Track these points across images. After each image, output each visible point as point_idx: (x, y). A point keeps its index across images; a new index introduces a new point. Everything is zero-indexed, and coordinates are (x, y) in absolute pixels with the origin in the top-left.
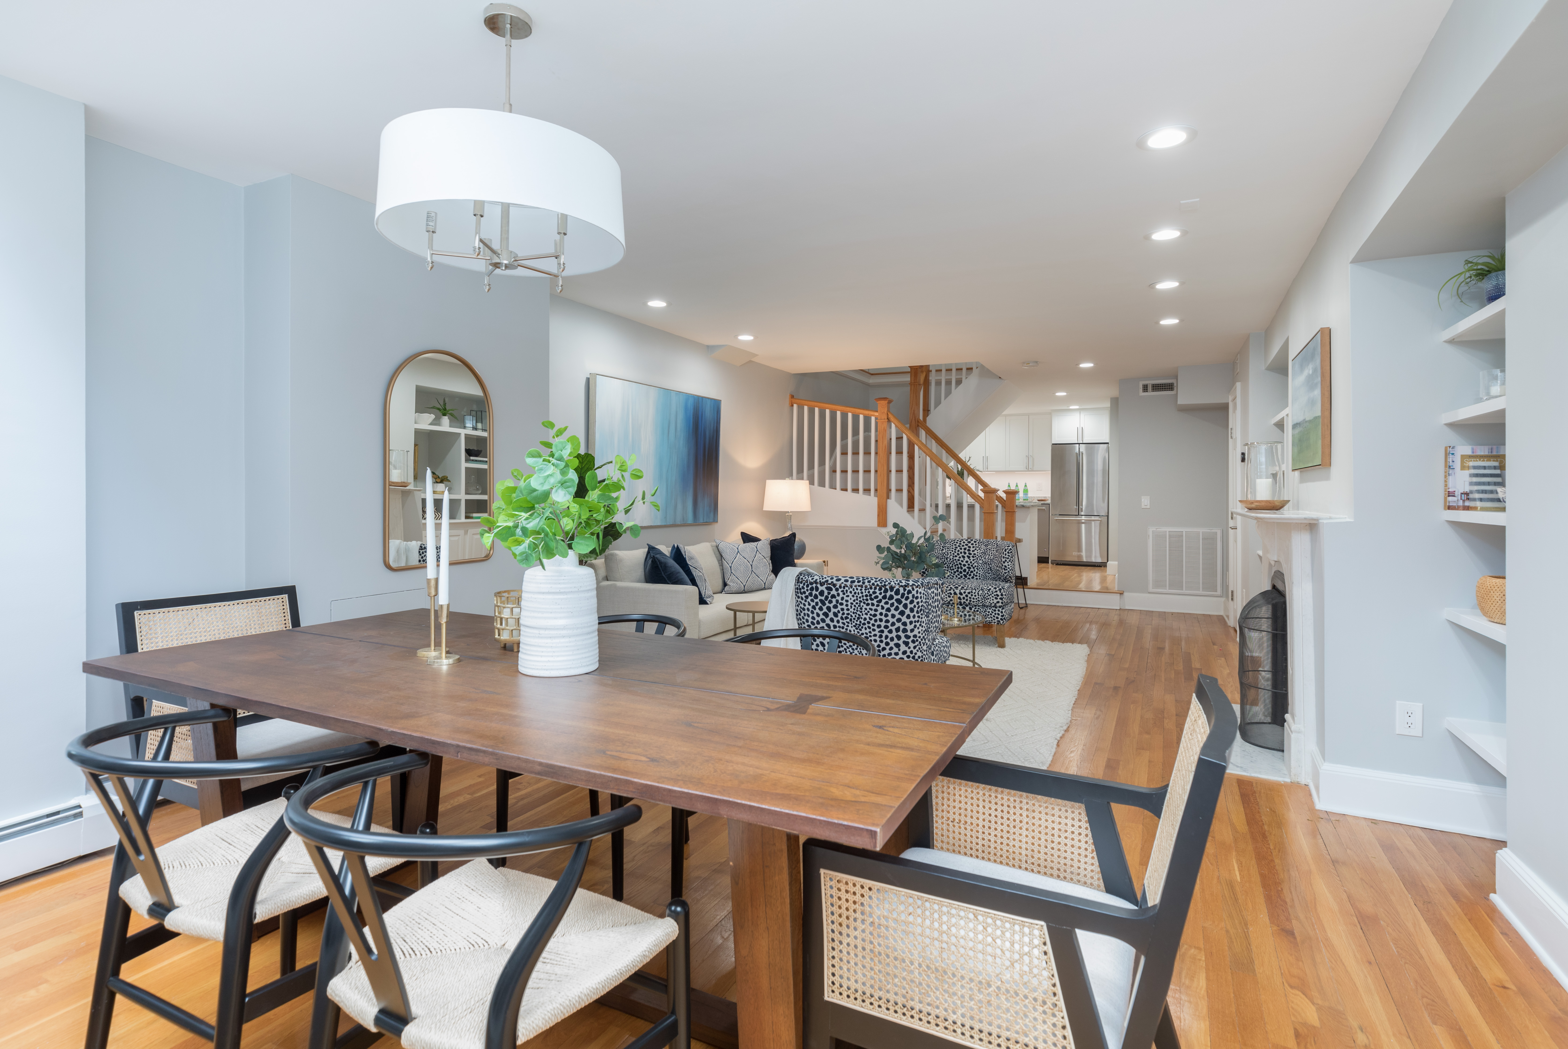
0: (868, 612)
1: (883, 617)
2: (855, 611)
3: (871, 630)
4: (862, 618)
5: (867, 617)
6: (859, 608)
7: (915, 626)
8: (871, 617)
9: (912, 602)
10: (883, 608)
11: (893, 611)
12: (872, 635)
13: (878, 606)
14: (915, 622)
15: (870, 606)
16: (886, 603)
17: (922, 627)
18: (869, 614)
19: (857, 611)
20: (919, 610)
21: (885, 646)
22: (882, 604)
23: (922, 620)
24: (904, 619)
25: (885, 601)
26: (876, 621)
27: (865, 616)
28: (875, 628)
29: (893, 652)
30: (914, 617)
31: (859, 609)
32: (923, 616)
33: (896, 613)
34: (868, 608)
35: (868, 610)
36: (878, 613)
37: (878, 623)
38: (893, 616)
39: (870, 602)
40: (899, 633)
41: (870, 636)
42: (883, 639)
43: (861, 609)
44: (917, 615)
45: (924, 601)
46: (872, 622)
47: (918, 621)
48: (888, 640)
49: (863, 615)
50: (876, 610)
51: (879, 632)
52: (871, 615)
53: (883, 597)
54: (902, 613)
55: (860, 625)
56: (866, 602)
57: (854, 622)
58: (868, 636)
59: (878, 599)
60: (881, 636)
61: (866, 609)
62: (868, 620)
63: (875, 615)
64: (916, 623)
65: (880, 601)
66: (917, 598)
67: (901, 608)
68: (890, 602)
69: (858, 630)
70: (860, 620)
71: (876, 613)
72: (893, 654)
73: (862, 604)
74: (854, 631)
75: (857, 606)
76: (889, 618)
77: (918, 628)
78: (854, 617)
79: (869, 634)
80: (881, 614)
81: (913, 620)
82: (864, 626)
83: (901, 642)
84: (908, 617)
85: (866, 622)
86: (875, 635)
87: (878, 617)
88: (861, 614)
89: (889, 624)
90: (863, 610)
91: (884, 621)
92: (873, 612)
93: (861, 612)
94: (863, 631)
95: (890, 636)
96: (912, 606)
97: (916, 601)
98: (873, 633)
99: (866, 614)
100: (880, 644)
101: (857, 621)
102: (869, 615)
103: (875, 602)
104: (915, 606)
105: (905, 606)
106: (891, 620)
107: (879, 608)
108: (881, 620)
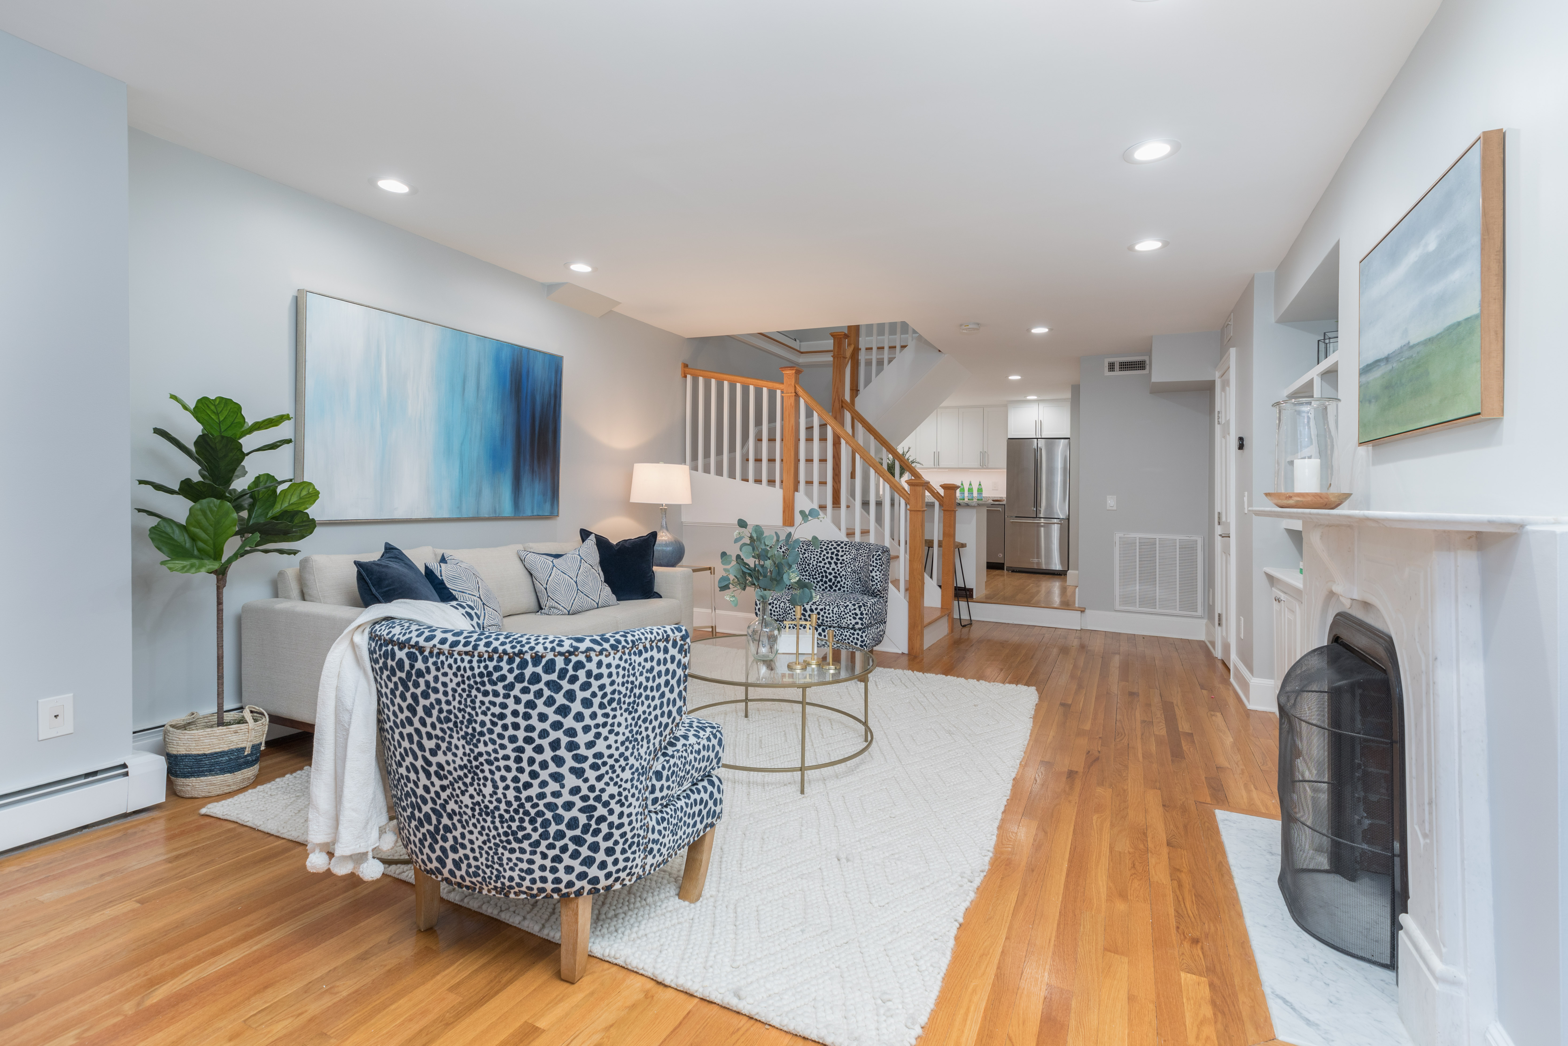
0: (489, 709)
1: (519, 720)
2: (462, 707)
3: (497, 747)
4: (476, 722)
5: (487, 719)
6: (469, 700)
7: (598, 735)
8: (495, 720)
9: (585, 686)
10: (517, 701)
11: (541, 708)
12: (500, 756)
13: (507, 696)
14: (597, 726)
15: (491, 697)
16: (525, 691)
17: (617, 734)
18: (489, 713)
19: (466, 706)
20: (605, 701)
21: (529, 780)
22: (516, 692)
23: (616, 721)
24: (569, 722)
25: (521, 685)
26: (505, 727)
27: (481, 718)
28: (505, 741)
29: (548, 790)
30: (594, 716)
31: (469, 703)
32: (618, 713)
33: (550, 711)
34: (486, 700)
35: (487, 705)
36: (508, 712)
37: (511, 732)
38: (543, 717)
39: (489, 687)
40: (558, 753)
41: (497, 759)
42: (524, 764)
43: (473, 702)
44: (600, 712)
45: (620, 680)
46: (498, 729)
47: (605, 725)
48: (536, 767)
49: (477, 715)
50: (504, 706)
51: (514, 750)
52: (493, 715)
53: (515, 678)
54: (563, 711)
55: (473, 736)
56: (482, 689)
57: (461, 729)
58: (492, 758)
59: (506, 682)
60: (518, 760)
61: (482, 703)
62: (489, 725)
63: (502, 716)
64: (600, 730)
65: (511, 687)
66: (599, 677)
67: (560, 699)
68: (534, 688)
69: (472, 747)
70: (474, 725)
71: (504, 711)
72: (549, 795)
73: (474, 692)
74: (464, 747)
75: (465, 695)
76: (534, 721)
77: (606, 738)
78: (461, 718)
79: (493, 755)
80: (515, 713)
81: (592, 723)
82: (482, 739)
83: (564, 770)
84: (579, 717)
85: (485, 730)
86: (506, 758)
87: (510, 720)
88: (473, 713)
89: (535, 735)
90: (478, 704)
91: (522, 727)
92: (497, 710)
93: (474, 709)
94: (481, 748)
95: (539, 758)
96: (587, 694)
97: (595, 684)
98: (501, 753)
99: (484, 713)
100: (519, 775)
101: (467, 727)
102: (489, 717)
103: (499, 687)
104: (594, 695)
105: (570, 696)
106: (539, 726)
107: (510, 702)
108: (516, 726)
